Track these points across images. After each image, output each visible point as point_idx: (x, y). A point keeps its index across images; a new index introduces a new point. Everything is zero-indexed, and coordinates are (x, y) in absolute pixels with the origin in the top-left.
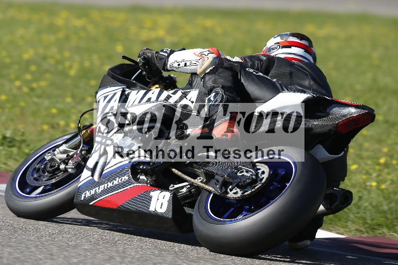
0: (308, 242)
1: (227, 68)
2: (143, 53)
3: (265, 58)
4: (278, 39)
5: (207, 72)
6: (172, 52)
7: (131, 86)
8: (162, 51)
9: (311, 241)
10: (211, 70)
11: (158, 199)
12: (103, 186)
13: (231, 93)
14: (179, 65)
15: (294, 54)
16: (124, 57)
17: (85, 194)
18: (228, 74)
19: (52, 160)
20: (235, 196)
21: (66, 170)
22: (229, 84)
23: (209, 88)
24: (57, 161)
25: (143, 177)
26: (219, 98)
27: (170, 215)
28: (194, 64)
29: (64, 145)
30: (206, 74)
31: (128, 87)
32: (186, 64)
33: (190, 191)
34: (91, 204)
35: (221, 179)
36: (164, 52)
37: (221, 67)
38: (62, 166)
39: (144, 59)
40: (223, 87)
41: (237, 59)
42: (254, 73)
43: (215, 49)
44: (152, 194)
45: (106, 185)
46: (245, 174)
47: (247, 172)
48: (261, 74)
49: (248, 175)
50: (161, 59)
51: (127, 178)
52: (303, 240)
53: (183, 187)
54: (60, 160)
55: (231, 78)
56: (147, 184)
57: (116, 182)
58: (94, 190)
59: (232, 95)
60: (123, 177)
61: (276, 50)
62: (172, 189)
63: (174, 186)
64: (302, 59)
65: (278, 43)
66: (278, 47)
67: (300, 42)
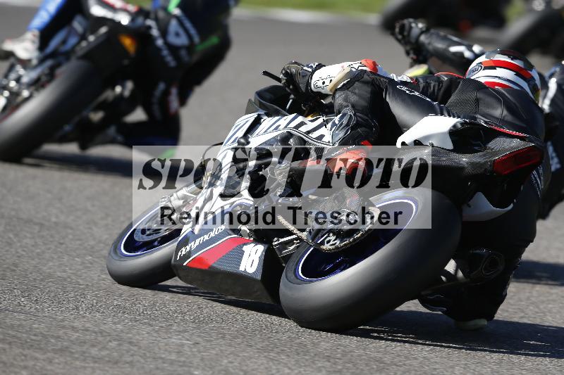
0: (484, 322)
1: (366, 83)
3: (446, 79)
5: (339, 87)
6: (320, 66)
8: (308, 66)
9: (488, 321)
10: (344, 85)
11: (250, 255)
12: (199, 240)
13: (365, 115)
14: (324, 83)
15: (499, 78)
16: (266, 73)
17: (181, 252)
18: (366, 90)
26: (345, 121)
27: (259, 277)
30: (336, 90)
31: (268, 115)
34: (184, 264)
37: (358, 81)
39: (286, 74)
42: (407, 92)
43: (370, 62)
44: (245, 248)
45: (202, 238)
48: (417, 94)
50: (304, 76)
51: (224, 228)
53: (290, 243)
55: (369, 95)
57: (212, 235)
58: (190, 245)
59: (367, 118)
61: (476, 72)
62: (276, 243)
63: (279, 240)
64: (511, 85)
65: (481, 63)
66: (480, 68)
67: (512, 62)
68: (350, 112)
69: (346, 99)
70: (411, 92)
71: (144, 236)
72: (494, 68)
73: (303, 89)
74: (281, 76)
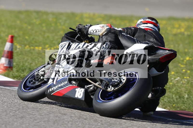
0: (152, 113)
1: (113, 33)
2: (78, 26)
3: (133, 29)
4: (142, 20)
5: (103, 34)
6: (91, 26)
7: (73, 41)
10: (105, 34)
11: (79, 92)
12: (57, 86)
14: (93, 32)
15: (149, 27)
16: (70, 28)
17: (50, 90)
18: (113, 35)
19: (38, 75)
20: (111, 90)
21: (43, 79)
22: (112, 40)
23: (104, 42)
24: (40, 75)
25: (74, 82)
28: (100, 31)
29: (43, 68)
30: (103, 35)
31: (72, 42)
32: (96, 31)
33: (94, 88)
35: (105, 83)
36: (87, 26)
37: (110, 32)
38: (42, 78)
40: (110, 41)
41: (120, 29)
42: (126, 35)
43: (109, 24)
44: (76, 89)
45: (58, 86)
46: (115, 80)
47: (116, 79)
48: (128, 35)
49: (116, 81)
50: (86, 29)
51: (67, 82)
52: (149, 112)
53: (91, 87)
54: (41, 75)
55: (114, 37)
56: (76, 85)
57: (62, 85)
58: (53, 88)
60: (65, 82)
61: (140, 25)
63: (87, 86)
64: (152, 29)
65: (142, 22)
66: (142, 24)
67: (152, 21)
68: (109, 43)
69: (107, 39)
70: (127, 35)
71: (30, 84)
72: (147, 24)
73: (86, 34)
74: (76, 29)
